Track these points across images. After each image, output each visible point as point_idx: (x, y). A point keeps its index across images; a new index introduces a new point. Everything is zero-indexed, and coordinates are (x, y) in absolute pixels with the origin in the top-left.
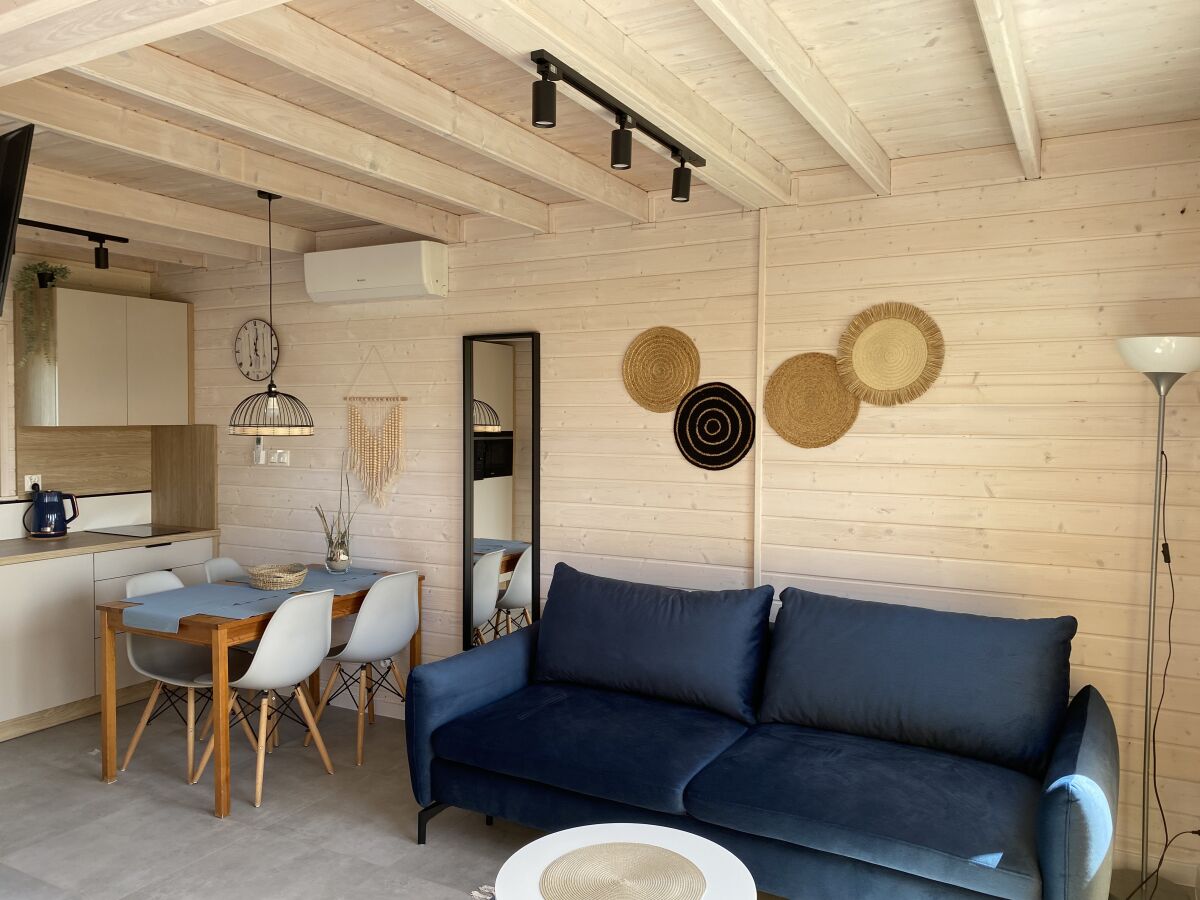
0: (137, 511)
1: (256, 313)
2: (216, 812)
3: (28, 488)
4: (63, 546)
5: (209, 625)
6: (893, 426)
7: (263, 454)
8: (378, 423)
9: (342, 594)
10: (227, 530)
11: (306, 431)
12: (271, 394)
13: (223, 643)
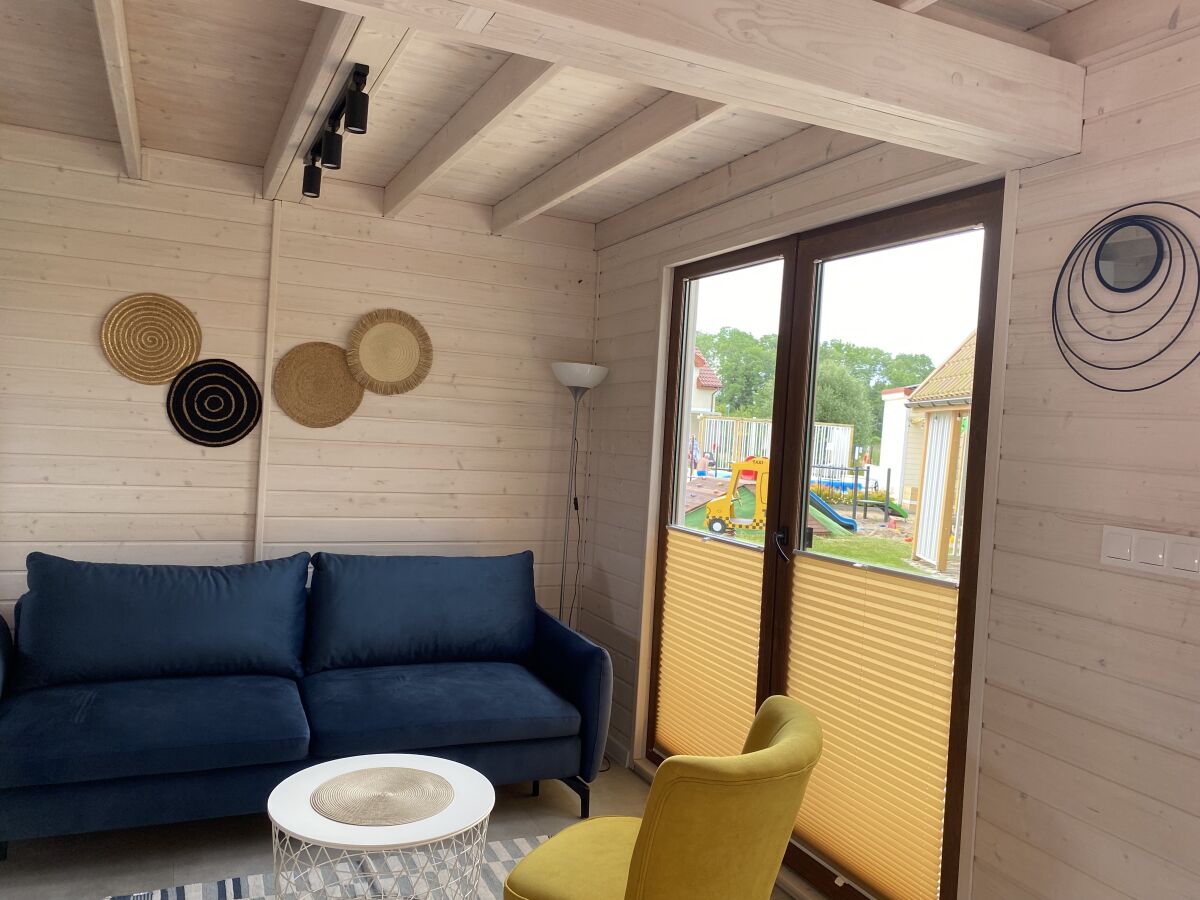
6: (390, 412)
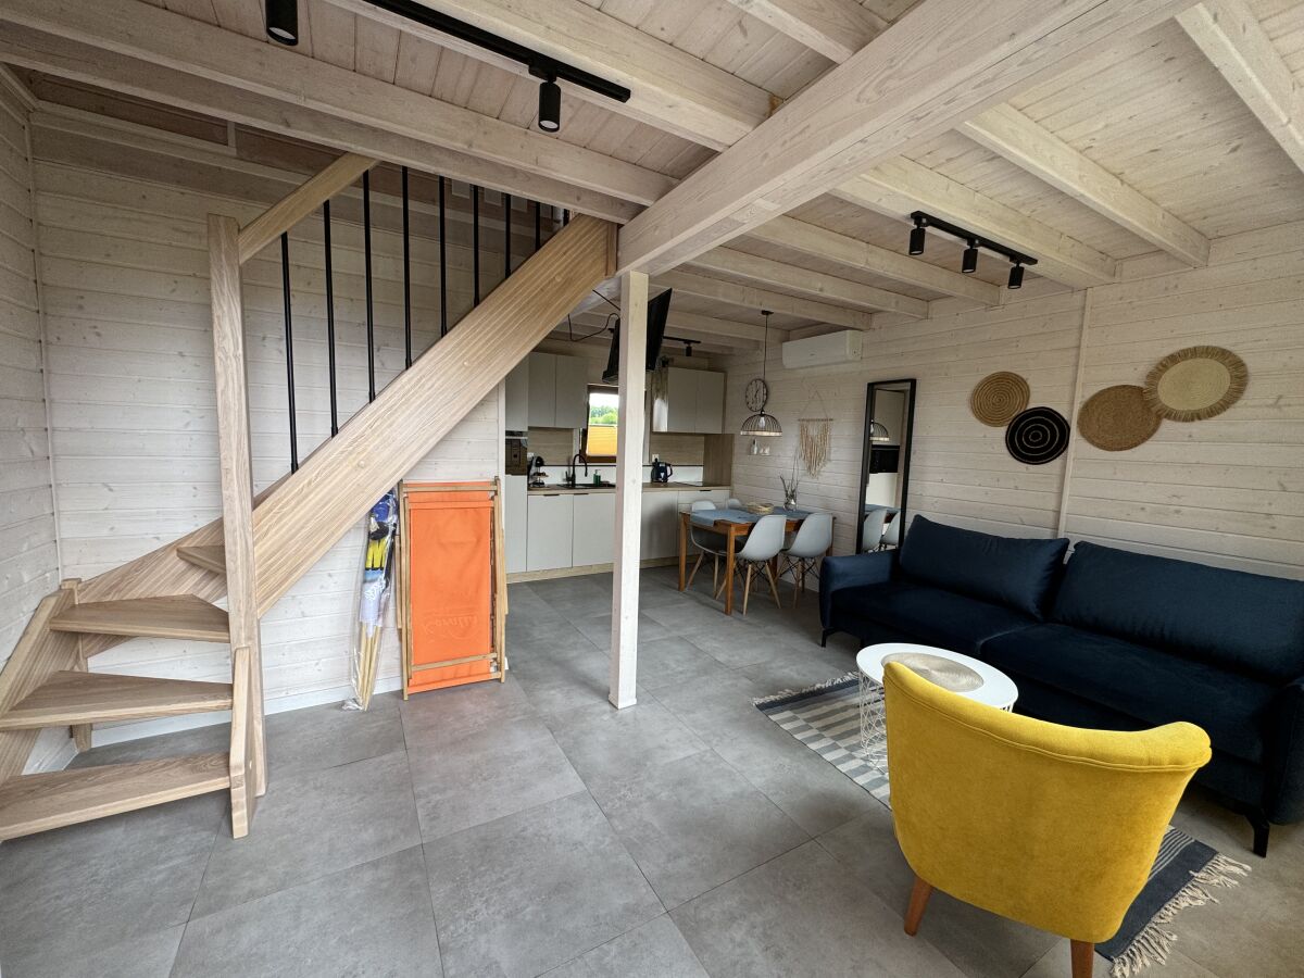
0: (695, 475)
1: (756, 377)
2: (726, 613)
3: (653, 460)
4: (666, 486)
5: (728, 525)
6: (1190, 436)
7: (756, 449)
8: (815, 434)
9: (792, 519)
10: (736, 486)
11: (778, 434)
12: (762, 415)
13: (733, 534)
